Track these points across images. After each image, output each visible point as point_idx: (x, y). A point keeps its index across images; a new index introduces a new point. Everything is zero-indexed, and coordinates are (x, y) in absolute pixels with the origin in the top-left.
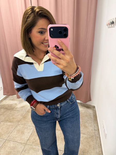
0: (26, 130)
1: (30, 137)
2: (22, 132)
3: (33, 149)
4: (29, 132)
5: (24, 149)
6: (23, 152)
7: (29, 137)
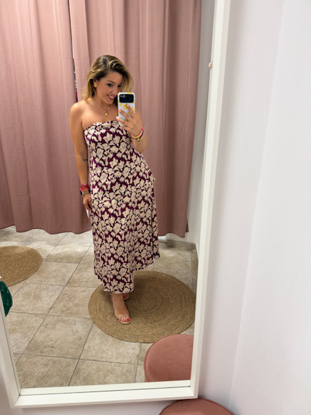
0: (44, 293)
1: (55, 303)
2: (35, 296)
3: (64, 321)
4: (52, 296)
5: (45, 323)
6: (41, 328)
7: (52, 303)
